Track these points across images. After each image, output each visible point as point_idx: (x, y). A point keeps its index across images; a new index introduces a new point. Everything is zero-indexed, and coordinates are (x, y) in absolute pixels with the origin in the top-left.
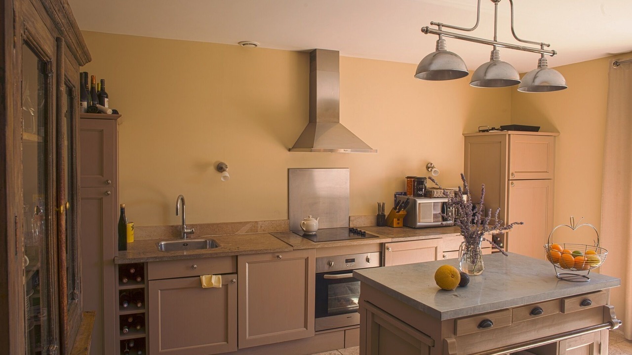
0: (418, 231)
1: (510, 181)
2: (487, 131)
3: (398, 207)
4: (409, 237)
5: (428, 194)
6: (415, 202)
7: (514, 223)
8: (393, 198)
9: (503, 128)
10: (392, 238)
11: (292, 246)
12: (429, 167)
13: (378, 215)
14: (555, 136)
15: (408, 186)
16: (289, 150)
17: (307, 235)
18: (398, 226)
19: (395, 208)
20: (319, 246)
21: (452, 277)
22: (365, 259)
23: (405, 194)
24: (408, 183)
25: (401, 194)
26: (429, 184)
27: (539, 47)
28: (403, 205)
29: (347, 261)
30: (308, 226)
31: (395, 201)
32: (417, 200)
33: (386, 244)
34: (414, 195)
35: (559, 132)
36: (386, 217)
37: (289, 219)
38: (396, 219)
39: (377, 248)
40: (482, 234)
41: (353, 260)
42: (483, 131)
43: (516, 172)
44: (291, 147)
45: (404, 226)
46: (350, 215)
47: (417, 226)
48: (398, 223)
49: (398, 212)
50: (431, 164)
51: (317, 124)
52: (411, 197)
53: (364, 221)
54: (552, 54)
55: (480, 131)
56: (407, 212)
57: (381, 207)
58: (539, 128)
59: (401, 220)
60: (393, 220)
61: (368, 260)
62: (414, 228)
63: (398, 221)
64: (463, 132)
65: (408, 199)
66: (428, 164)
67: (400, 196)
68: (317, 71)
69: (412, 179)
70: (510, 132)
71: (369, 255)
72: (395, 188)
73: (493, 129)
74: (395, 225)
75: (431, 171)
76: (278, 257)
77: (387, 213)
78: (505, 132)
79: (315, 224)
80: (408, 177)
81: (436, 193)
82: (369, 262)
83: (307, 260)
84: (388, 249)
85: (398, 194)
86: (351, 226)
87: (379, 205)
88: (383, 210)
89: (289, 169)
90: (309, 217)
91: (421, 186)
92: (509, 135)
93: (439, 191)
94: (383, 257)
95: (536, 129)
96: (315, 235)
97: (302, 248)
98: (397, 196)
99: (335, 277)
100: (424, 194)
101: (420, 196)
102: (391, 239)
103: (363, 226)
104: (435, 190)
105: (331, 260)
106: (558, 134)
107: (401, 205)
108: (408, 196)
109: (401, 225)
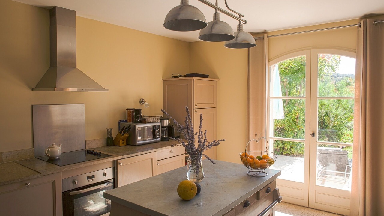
0: (138, 148)
1: (195, 110)
2: (177, 77)
3: (123, 132)
4: (134, 153)
5: (143, 121)
6: (135, 127)
7: (219, 141)
8: (118, 125)
9: (188, 75)
10: (123, 155)
11: (40, 173)
12: (142, 102)
13: (108, 138)
14: (217, 81)
15: (128, 115)
16: (33, 89)
17: (52, 160)
18: (123, 145)
19: (121, 132)
20: (65, 170)
21: (192, 190)
22: (102, 174)
23: (126, 121)
24: (128, 113)
25: (123, 121)
26: (143, 114)
27: (238, 16)
28: (127, 129)
29: (89, 178)
30: (52, 152)
31: (120, 127)
32: (136, 125)
33: (118, 161)
34: (133, 122)
35: (219, 79)
36: (114, 139)
37: (34, 148)
38: (122, 140)
39: (111, 165)
40: (202, 151)
41: (93, 177)
42: (175, 77)
43: (197, 104)
44: (33, 87)
45: (127, 144)
46: (86, 140)
47: (137, 144)
48: (123, 143)
49: (123, 135)
50: (143, 99)
51: (58, 68)
52: (131, 123)
53: (97, 143)
54: (244, 23)
55: (173, 77)
56: (129, 134)
57: (110, 132)
58: (208, 76)
59: (125, 140)
60: (119, 141)
61: (105, 174)
62: (135, 146)
63: (123, 142)
64: (162, 78)
65: (130, 125)
66: (141, 99)
67: (123, 123)
68: (57, 25)
69: (131, 111)
70: (194, 78)
71: (105, 171)
72: (119, 118)
73: (181, 76)
74: (121, 144)
75: (143, 104)
76: (26, 184)
77: (114, 136)
78: (190, 78)
79: (58, 150)
80: (128, 109)
81: (149, 120)
82: (105, 176)
83: (54, 183)
84: (120, 164)
85: (122, 122)
86: (87, 148)
87: (108, 130)
88: (111, 134)
89: (32, 106)
90: (53, 145)
91: (138, 115)
92: (193, 80)
93: (150, 118)
94: (116, 171)
95: (207, 76)
96: (59, 159)
97: (50, 173)
98: (121, 123)
99: (79, 192)
100: (141, 121)
101: (138, 122)
102: (121, 156)
103: (97, 147)
104: (148, 118)
105: (75, 179)
106: (219, 80)
107: (125, 130)
108: (129, 123)
109: (125, 144)
